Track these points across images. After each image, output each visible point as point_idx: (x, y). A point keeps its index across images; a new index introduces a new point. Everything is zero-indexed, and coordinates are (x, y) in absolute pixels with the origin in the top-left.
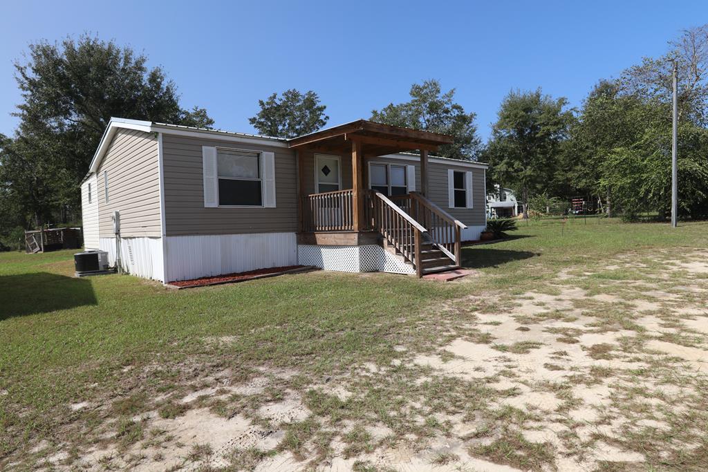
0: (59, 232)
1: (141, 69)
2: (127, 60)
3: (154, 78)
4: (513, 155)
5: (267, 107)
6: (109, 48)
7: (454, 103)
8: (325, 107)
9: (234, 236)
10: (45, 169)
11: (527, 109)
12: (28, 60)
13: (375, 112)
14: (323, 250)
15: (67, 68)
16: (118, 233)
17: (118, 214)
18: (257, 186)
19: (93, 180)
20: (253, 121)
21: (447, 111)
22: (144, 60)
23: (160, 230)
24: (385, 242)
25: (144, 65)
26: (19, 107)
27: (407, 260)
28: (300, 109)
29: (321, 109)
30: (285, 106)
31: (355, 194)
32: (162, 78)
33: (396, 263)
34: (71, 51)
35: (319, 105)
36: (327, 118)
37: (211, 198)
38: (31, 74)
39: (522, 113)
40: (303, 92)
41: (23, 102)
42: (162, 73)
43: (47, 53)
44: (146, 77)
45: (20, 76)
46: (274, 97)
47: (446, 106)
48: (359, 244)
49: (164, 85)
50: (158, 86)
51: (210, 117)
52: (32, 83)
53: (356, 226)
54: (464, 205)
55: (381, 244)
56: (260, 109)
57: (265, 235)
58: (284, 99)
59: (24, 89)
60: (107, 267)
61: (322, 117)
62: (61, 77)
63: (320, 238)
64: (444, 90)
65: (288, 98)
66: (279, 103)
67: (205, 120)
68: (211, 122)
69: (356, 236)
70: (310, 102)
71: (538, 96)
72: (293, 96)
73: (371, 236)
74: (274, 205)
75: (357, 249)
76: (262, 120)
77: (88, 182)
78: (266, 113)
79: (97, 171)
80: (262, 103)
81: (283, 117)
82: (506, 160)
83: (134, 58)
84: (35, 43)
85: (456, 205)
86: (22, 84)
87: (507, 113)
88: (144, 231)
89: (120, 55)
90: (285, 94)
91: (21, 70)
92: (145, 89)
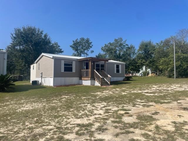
0: (17, 76)
1: (42, 34)
2: (38, 31)
3: (45, 36)
4: (143, 58)
5: (75, 42)
6: (34, 28)
7: (126, 44)
9: (67, 78)
10: (16, 59)
11: (146, 46)
12: (13, 32)
13: (106, 45)
14: (83, 81)
15: (24, 34)
16: (42, 77)
17: (42, 73)
18: (71, 68)
19: (35, 65)
20: (71, 46)
21: (124, 46)
22: (43, 31)
23: (53, 76)
24: (96, 79)
25: (43, 33)
26: (11, 43)
27: (99, 83)
28: (84, 43)
29: (91, 43)
30: (80, 42)
31: (90, 70)
32: (47, 36)
33: (97, 84)
34: (24, 29)
35: (90, 42)
37: (63, 70)
38: (14, 35)
39: (145, 47)
40: (86, 38)
41: (12, 42)
43: (19, 30)
44: (43, 36)
45: (11, 36)
46: (77, 40)
47: (124, 45)
48: (90, 80)
49: (48, 38)
50: (46, 38)
51: (59, 45)
52: (14, 37)
53: (90, 76)
54: (119, 72)
55: (95, 80)
56: (73, 43)
57: (73, 78)
58: (80, 40)
59: (12, 39)
61: (91, 45)
62: (22, 36)
63: (82, 78)
64: (124, 40)
65: (81, 40)
66: (78, 41)
67: (58, 46)
68: (59, 46)
69: (90, 78)
70: (88, 41)
71: (150, 42)
72: (83, 39)
73: (93, 78)
74: (75, 72)
75: (90, 81)
76: (74, 46)
77: (33, 65)
78: (75, 44)
79: (36, 63)
80: (73, 41)
81: (80, 45)
82: (141, 60)
83: (41, 31)
84: (15, 28)
85: (117, 72)
86: (12, 38)
87: (141, 47)
88: (49, 76)
89: (37, 30)
90: (80, 39)
91: (12, 35)
92: (43, 39)
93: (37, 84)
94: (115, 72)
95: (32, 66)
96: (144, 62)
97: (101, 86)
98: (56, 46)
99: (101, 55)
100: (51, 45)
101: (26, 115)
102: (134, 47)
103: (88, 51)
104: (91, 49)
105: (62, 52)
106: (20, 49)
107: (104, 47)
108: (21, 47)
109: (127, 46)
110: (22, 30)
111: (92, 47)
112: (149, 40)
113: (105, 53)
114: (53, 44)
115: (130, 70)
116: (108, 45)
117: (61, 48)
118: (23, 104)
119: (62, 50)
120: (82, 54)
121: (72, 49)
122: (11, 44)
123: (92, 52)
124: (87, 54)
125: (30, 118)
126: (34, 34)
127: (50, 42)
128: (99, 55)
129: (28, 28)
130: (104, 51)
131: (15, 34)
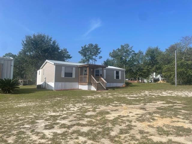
0: (27, 81)
1: (51, 40)
2: (48, 38)
3: (54, 42)
4: (149, 65)
5: (84, 48)
6: (44, 35)
7: (132, 50)
8: (100, 48)
10: (26, 65)
11: (153, 52)
12: (25, 39)
13: (114, 50)
15: (34, 41)
17: (46, 78)
20: (79, 52)
21: (131, 52)
23: (54, 81)
24: (92, 85)
25: (52, 39)
27: (95, 88)
28: (93, 49)
30: (89, 48)
36: (101, 51)
39: (151, 53)
40: (94, 44)
42: (56, 41)
43: (29, 37)
44: (52, 42)
46: (86, 46)
49: (56, 44)
50: (55, 44)
51: (68, 51)
52: (25, 44)
53: (87, 82)
54: (119, 78)
56: (81, 49)
60: (43, 88)
61: (99, 51)
62: (32, 43)
70: (96, 46)
72: (91, 45)
73: (90, 83)
75: (87, 86)
76: (82, 52)
78: (83, 50)
79: (42, 68)
80: (82, 47)
81: (88, 51)
82: (147, 66)
83: (49, 38)
84: (27, 35)
85: (116, 78)
86: (23, 45)
87: (147, 53)
88: (51, 81)
89: (46, 37)
90: (89, 45)
91: (23, 42)
92: (51, 45)
93: (41, 88)
94: (115, 78)
95: (38, 71)
96: (150, 69)
97: (97, 90)
98: (65, 52)
99: (109, 61)
100: (60, 50)
101: (19, 110)
102: (143, 53)
103: (97, 56)
104: (99, 55)
105: (71, 58)
106: (30, 55)
107: (113, 52)
108: (31, 53)
109: (133, 52)
110: (33, 37)
111: (100, 53)
112: (156, 47)
113: (113, 59)
114: (62, 50)
115: (139, 76)
116: (116, 51)
117: (69, 54)
118: (21, 103)
119: (71, 56)
120: (90, 60)
121: (81, 54)
122: (22, 50)
123: (101, 57)
124: (95, 60)
125: (21, 111)
126: (43, 41)
127: (58, 49)
128: (107, 60)
129: (38, 35)
130: (112, 56)
131: (26, 41)
